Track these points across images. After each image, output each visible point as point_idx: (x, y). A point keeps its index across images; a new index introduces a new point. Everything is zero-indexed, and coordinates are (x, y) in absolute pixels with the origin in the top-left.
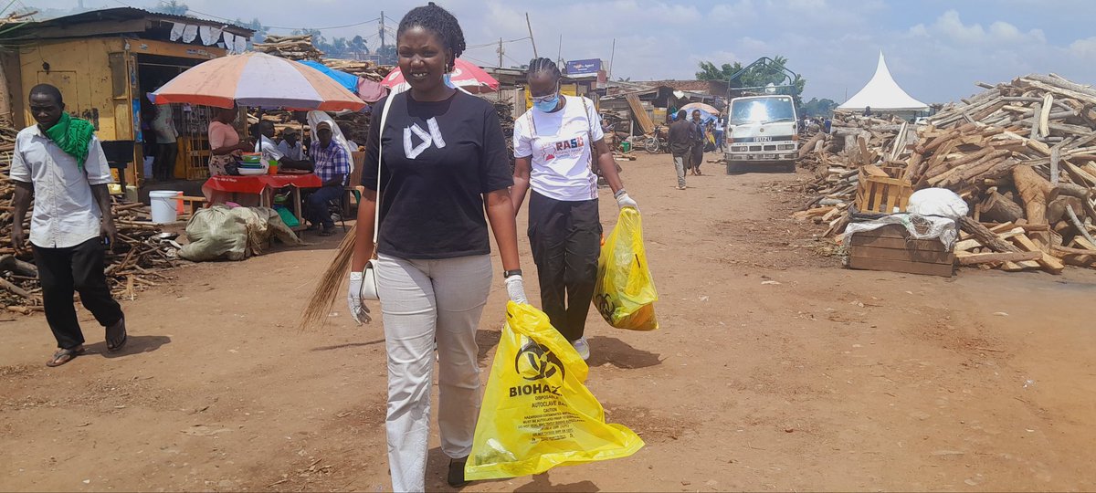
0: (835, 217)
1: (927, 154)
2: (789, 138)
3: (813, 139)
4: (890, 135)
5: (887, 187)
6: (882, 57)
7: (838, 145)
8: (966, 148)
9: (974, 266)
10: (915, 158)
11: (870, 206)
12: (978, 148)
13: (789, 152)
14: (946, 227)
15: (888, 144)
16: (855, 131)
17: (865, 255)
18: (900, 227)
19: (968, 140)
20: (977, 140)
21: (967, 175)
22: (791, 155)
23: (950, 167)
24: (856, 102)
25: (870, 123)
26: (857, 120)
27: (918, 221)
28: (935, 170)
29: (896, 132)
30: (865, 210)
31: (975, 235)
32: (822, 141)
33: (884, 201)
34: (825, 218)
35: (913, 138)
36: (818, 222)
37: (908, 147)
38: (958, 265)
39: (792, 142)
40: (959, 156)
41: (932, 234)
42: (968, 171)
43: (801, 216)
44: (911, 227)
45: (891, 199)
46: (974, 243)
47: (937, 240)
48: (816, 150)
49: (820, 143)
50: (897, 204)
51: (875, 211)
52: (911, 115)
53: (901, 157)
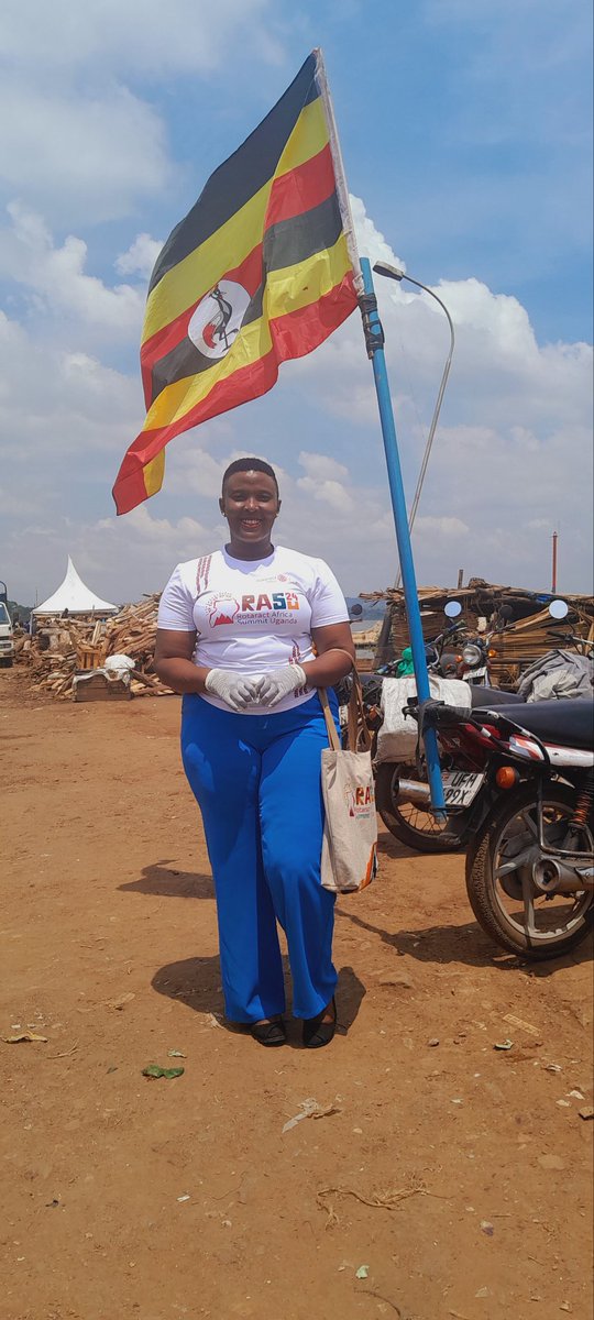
0: (60, 685)
1: (113, 639)
2: (7, 638)
3: (22, 640)
4: (89, 630)
5: (93, 654)
6: (70, 561)
7: (44, 643)
8: (134, 634)
9: (142, 695)
10: (106, 641)
11: (85, 667)
12: (140, 634)
13: (7, 650)
14: (125, 673)
15: (89, 636)
16: (57, 631)
17: (85, 693)
18: (102, 676)
19: (134, 629)
20: (139, 629)
21: (135, 649)
22: (9, 653)
23: (126, 645)
24: (52, 605)
25: (69, 624)
26: (58, 622)
27: (110, 671)
28: (118, 648)
29: (93, 628)
30: (82, 669)
31: (141, 680)
32: (29, 642)
33: (92, 665)
34: (53, 687)
35: (104, 630)
36: (50, 689)
37: (102, 635)
38: (133, 696)
39: (9, 642)
40: (130, 639)
41: (118, 678)
42: (136, 647)
43: (37, 688)
44: (107, 675)
45: (95, 662)
46: (142, 685)
47: (121, 680)
48: (25, 648)
49: (27, 643)
50: (99, 665)
51: (88, 669)
52: (102, 616)
53: (99, 642)
